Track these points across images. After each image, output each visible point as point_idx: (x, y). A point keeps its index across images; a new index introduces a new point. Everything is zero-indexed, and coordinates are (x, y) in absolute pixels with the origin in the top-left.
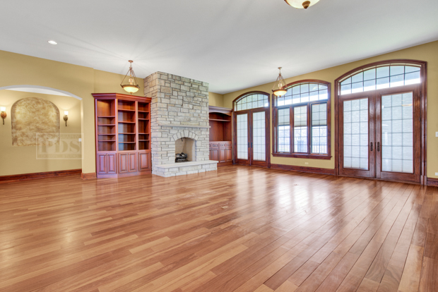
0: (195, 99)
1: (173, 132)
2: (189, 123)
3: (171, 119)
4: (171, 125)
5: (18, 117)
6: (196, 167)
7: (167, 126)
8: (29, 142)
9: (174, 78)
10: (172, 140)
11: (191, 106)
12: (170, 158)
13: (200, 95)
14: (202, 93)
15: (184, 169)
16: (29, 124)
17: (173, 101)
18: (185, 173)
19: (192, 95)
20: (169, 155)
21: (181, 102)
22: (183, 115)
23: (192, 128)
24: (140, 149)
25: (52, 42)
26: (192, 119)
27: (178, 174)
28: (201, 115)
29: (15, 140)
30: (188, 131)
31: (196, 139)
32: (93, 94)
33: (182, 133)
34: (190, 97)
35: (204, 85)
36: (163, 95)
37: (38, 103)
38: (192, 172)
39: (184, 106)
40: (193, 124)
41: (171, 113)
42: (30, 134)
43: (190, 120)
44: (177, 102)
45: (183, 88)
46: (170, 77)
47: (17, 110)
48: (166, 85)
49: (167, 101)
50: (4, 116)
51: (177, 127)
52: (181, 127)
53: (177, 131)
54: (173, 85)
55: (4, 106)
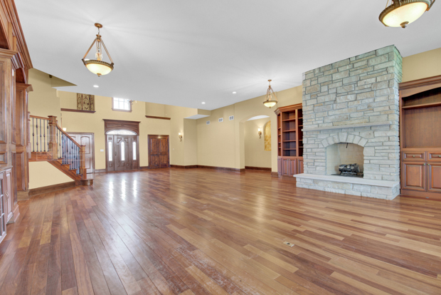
0: (359, 83)
1: (322, 136)
2: (348, 122)
3: (319, 122)
4: (319, 129)
5: (266, 133)
7: (313, 131)
9: (322, 70)
10: (321, 146)
11: (351, 97)
12: (318, 168)
13: (369, 75)
14: (376, 68)
17: (321, 99)
19: (354, 79)
20: (316, 164)
21: (333, 97)
22: (337, 112)
23: (354, 129)
25: (234, 93)
26: (352, 115)
28: (374, 105)
30: (346, 134)
31: (362, 143)
32: (275, 111)
33: (336, 137)
34: (350, 84)
35: (380, 53)
36: (308, 97)
39: (338, 101)
40: (356, 123)
41: (320, 114)
43: (349, 118)
44: (327, 99)
45: (336, 76)
46: (317, 71)
47: (267, 129)
48: (313, 83)
49: (314, 101)
50: (261, 134)
51: (328, 130)
52: (333, 130)
53: (327, 136)
54: (321, 80)
55: (260, 129)
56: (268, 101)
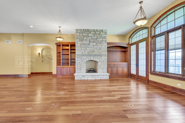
0: (98, 39)
1: (84, 57)
2: (94, 53)
3: (83, 51)
4: (83, 54)
5: (43, 54)
6: (93, 76)
7: (80, 55)
8: (46, 62)
9: (84, 31)
10: (83, 61)
11: (95, 44)
12: (82, 70)
13: (100, 38)
14: (102, 36)
15: (86, 77)
16: (46, 56)
17: (84, 42)
18: (86, 79)
19: (96, 38)
20: (81, 69)
21: (88, 42)
22: (90, 48)
23: (95, 55)
24: (71, 65)
25: (31, 26)
26: (95, 50)
27: (82, 79)
28: (101, 48)
29: (42, 61)
30: (92, 57)
31: (98, 61)
32: (55, 44)
33: (89, 58)
34: (94, 39)
35: (104, 31)
36: (78, 40)
37: (48, 49)
38: (91, 79)
39: (90, 44)
40: (96, 53)
41: (83, 48)
42: (46, 59)
43: (94, 51)
44: (86, 42)
45: (90, 35)
46: (82, 30)
47: (43, 52)
48: (80, 35)
49: (81, 42)
50: (39, 54)
51: (86, 55)
52: (88, 55)
53: (86, 57)
54: (84, 34)
55: (39, 51)
56: (60, 37)
